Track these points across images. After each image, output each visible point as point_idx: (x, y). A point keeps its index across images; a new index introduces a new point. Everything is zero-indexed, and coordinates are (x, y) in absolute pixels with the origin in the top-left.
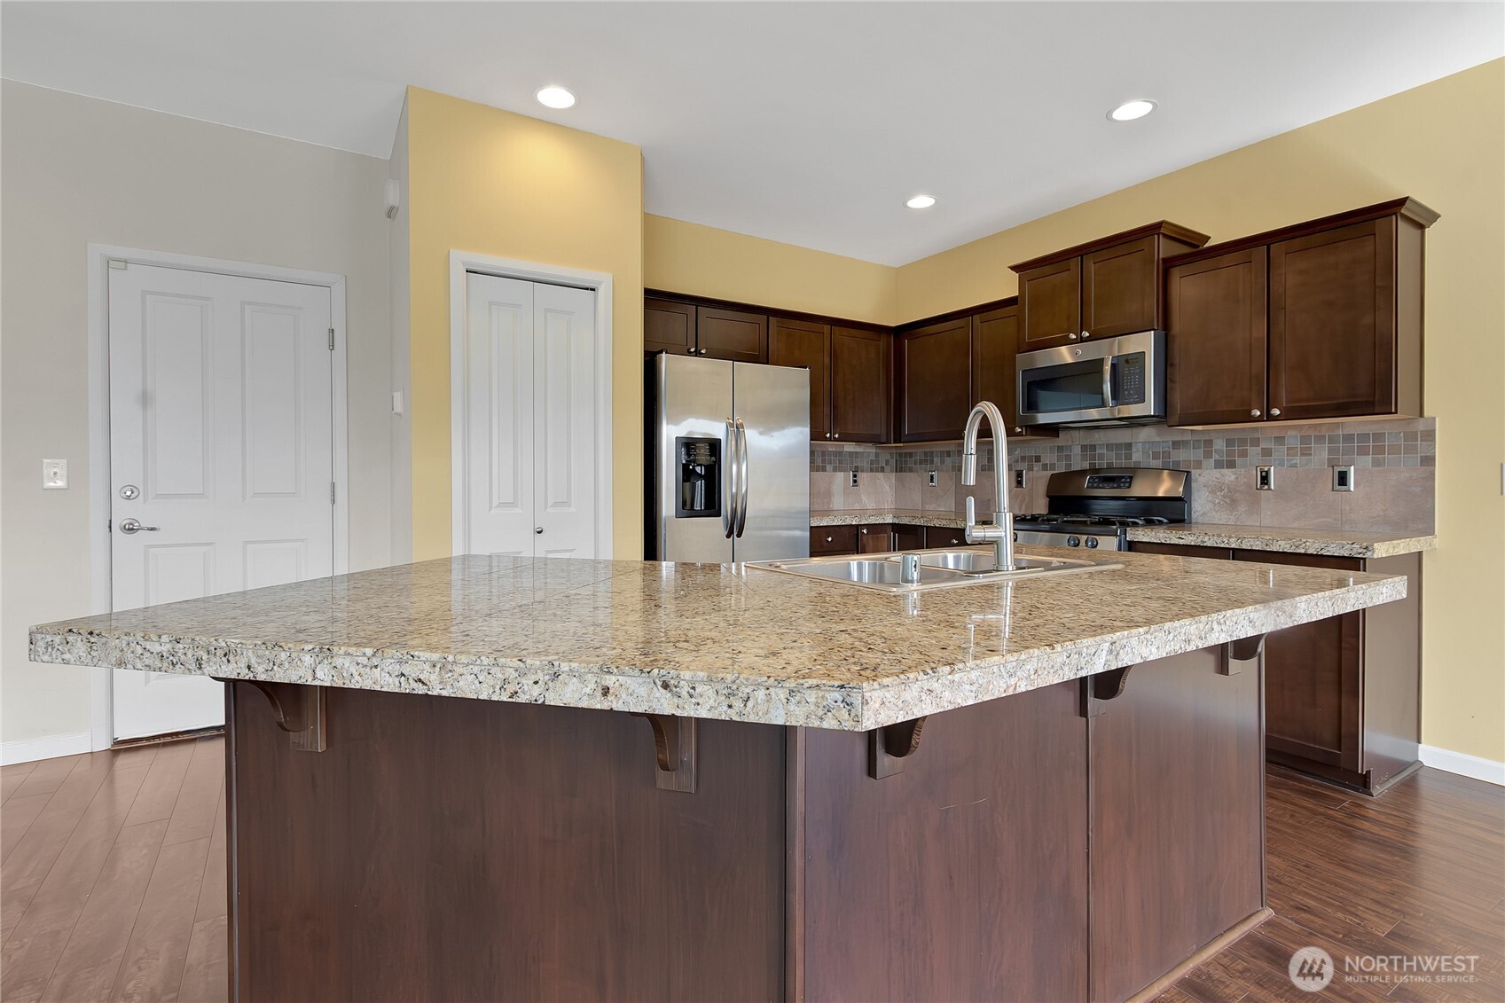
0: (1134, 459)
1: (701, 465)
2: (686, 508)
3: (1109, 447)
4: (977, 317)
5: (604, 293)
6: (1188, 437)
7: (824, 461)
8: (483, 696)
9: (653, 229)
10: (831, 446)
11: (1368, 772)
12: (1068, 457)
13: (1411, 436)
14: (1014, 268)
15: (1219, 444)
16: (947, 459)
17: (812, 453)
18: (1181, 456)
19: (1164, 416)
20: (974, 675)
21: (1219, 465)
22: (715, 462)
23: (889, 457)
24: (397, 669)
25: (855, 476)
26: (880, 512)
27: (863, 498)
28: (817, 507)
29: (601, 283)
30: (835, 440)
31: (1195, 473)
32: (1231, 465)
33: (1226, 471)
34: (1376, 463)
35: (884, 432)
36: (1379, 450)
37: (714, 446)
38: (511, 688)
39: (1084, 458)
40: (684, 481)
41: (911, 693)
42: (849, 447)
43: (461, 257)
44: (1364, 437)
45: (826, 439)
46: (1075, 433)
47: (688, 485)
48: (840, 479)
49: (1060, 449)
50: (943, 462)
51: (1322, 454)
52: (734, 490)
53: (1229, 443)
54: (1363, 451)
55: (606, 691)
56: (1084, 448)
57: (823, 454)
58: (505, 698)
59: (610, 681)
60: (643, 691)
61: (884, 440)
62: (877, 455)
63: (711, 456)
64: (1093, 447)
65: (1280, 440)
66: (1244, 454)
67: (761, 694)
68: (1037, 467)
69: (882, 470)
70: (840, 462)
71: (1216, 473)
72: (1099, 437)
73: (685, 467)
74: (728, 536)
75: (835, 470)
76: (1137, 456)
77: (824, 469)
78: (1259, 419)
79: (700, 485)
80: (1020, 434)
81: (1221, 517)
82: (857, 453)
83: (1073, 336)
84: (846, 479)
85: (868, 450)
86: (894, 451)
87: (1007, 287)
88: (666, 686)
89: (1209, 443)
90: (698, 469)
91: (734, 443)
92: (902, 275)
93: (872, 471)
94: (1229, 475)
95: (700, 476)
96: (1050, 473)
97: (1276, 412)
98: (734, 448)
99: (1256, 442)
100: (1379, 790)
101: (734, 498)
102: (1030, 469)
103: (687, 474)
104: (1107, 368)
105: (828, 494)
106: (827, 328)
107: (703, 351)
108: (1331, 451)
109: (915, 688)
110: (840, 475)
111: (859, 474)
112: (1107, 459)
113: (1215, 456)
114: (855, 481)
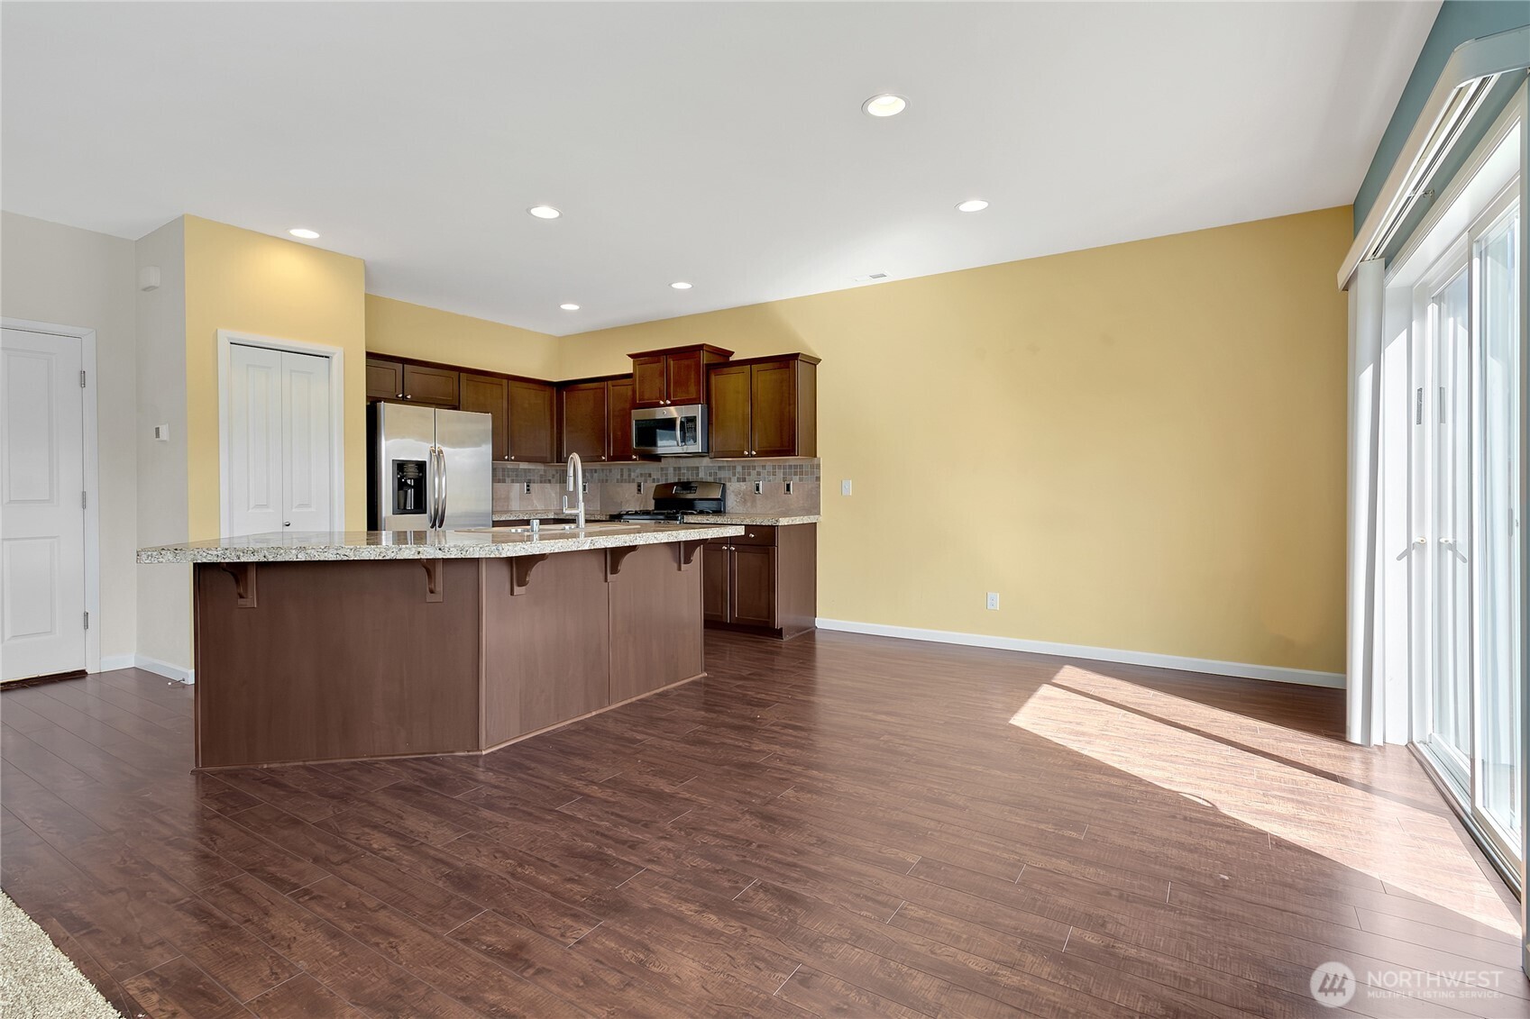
0: (700, 476)
1: (411, 479)
2: (400, 509)
3: (688, 468)
4: (610, 382)
5: (337, 361)
6: (725, 464)
7: (503, 475)
8: (372, 558)
9: (373, 304)
10: (510, 465)
11: (781, 629)
12: (666, 475)
13: (812, 466)
14: (629, 356)
15: (739, 469)
16: (595, 475)
17: (494, 470)
18: (722, 474)
19: (707, 451)
20: (539, 545)
21: (739, 480)
22: (422, 477)
23: (554, 473)
24: (335, 552)
25: (528, 486)
26: (547, 511)
27: (535, 502)
28: (498, 509)
29: (334, 354)
30: (512, 460)
31: (728, 484)
32: (744, 480)
33: (741, 483)
34: (801, 480)
35: (549, 456)
36: (801, 473)
37: (421, 466)
38: (383, 555)
39: (675, 475)
40: (399, 490)
41: (518, 548)
42: (523, 465)
43: (225, 335)
44: (796, 466)
45: (505, 460)
46: (670, 460)
47: (401, 492)
48: (517, 489)
49: (662, 469)
50: (592, 477)
51: (780, 474)
52: (436, 496)
53: (743, 468)
54: (796, 474)
55: (419, 553)
56: (675, 469)
57: (504, 470)
58: (381, 558)
59: (420, 549)
60: (432, 552)
61: (548, 460)
62: (545, 471)
63: (419, 473)
64: (680, 468)
65: (764, 467)
66: (749, 474)
67: (471, 549)
68: (650, 480)
69: (550, 482)
70: (517, 476)
71: (737, 485)
72: (683, 463)
73: (399, 480)
74: (432, 527)
75: (513, 481)
76: (702, 475)
77: (504, 481)
78: (747, 456)
79: (411, 492)
80: (635, 460)
81: (740, 509)
82: (530, 469)
83: (662, 403)
84: (522, 488)
85: (540, 467)
86: (558, 468)
87: (627, 367)
88: (440, 549)
89: (734, 468)
90: (409, 482)
91: (436, 463)
92: (564, 343)
93: (541, 482)
94: (743, 486)
95: (410, 486)
96: (655, 484)
97: (754, 453)
98: (436, 466)
99: (754, 468)
100: (786, 638)
101: (436, 502)
102: (646, 481)
103: (401, 486)
104: (678, 423)
105: (507, 499)
106: (505, 381)
107: (409, 397)
108: (784, 474)
109: (519, 547)
110: (517, 485)
111: (531, 485)
112: (687, 476)
113: (737, 475)
114: (528, 490)
